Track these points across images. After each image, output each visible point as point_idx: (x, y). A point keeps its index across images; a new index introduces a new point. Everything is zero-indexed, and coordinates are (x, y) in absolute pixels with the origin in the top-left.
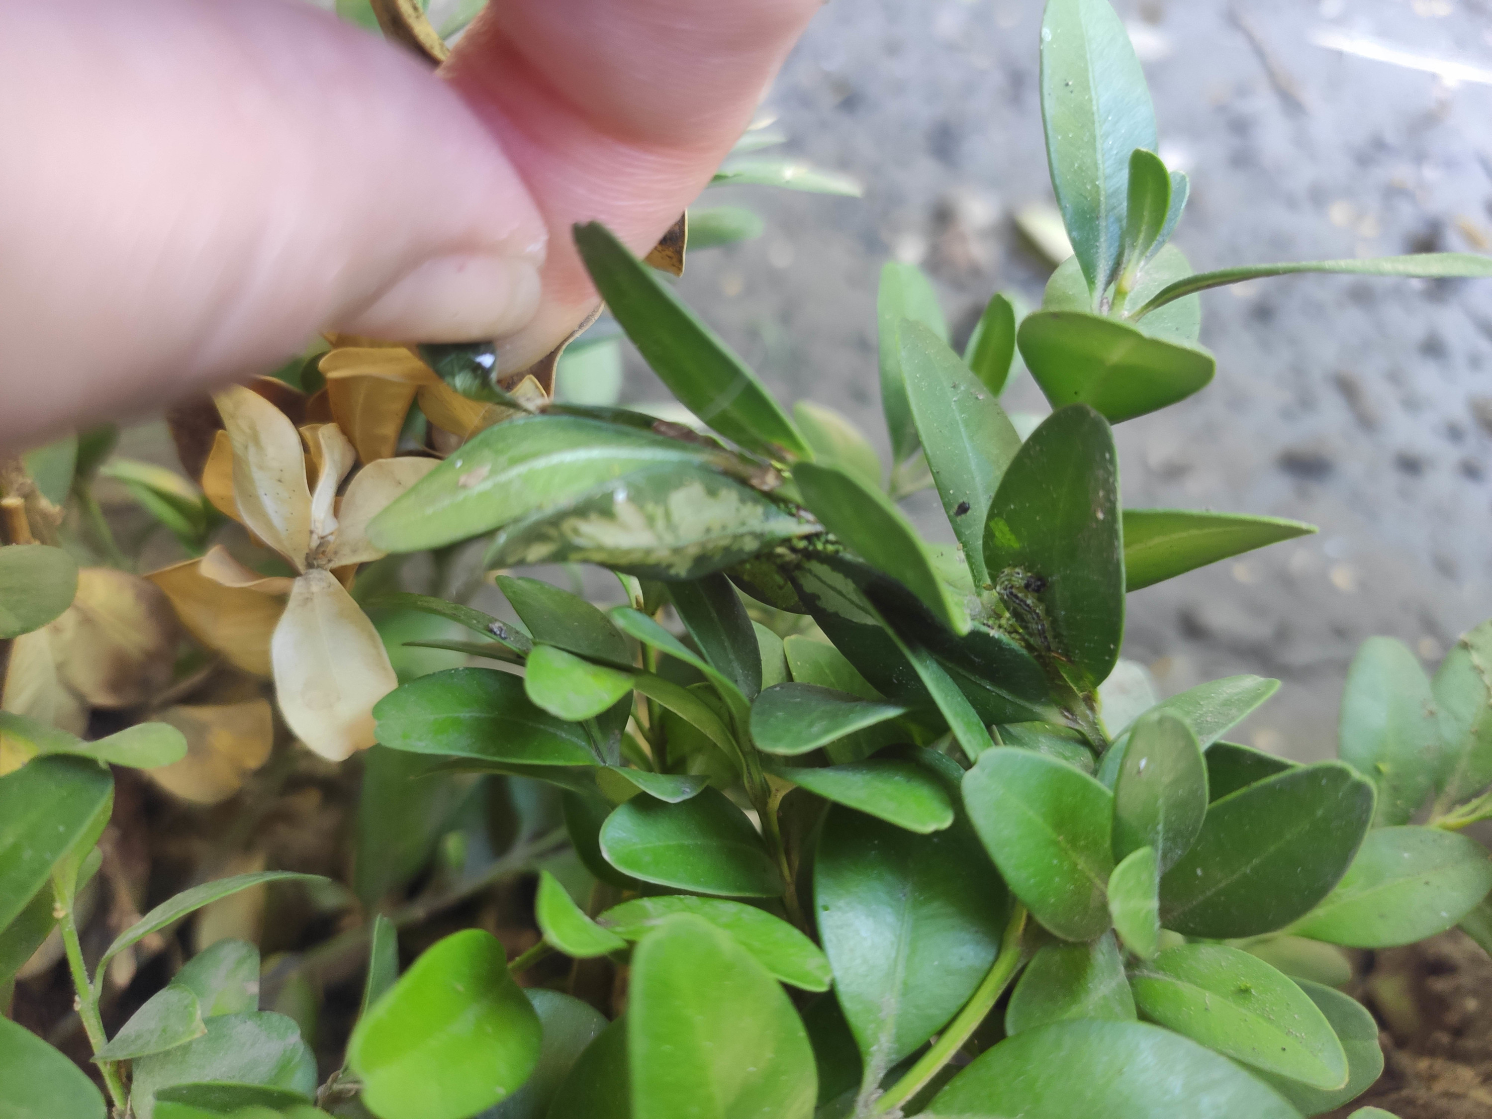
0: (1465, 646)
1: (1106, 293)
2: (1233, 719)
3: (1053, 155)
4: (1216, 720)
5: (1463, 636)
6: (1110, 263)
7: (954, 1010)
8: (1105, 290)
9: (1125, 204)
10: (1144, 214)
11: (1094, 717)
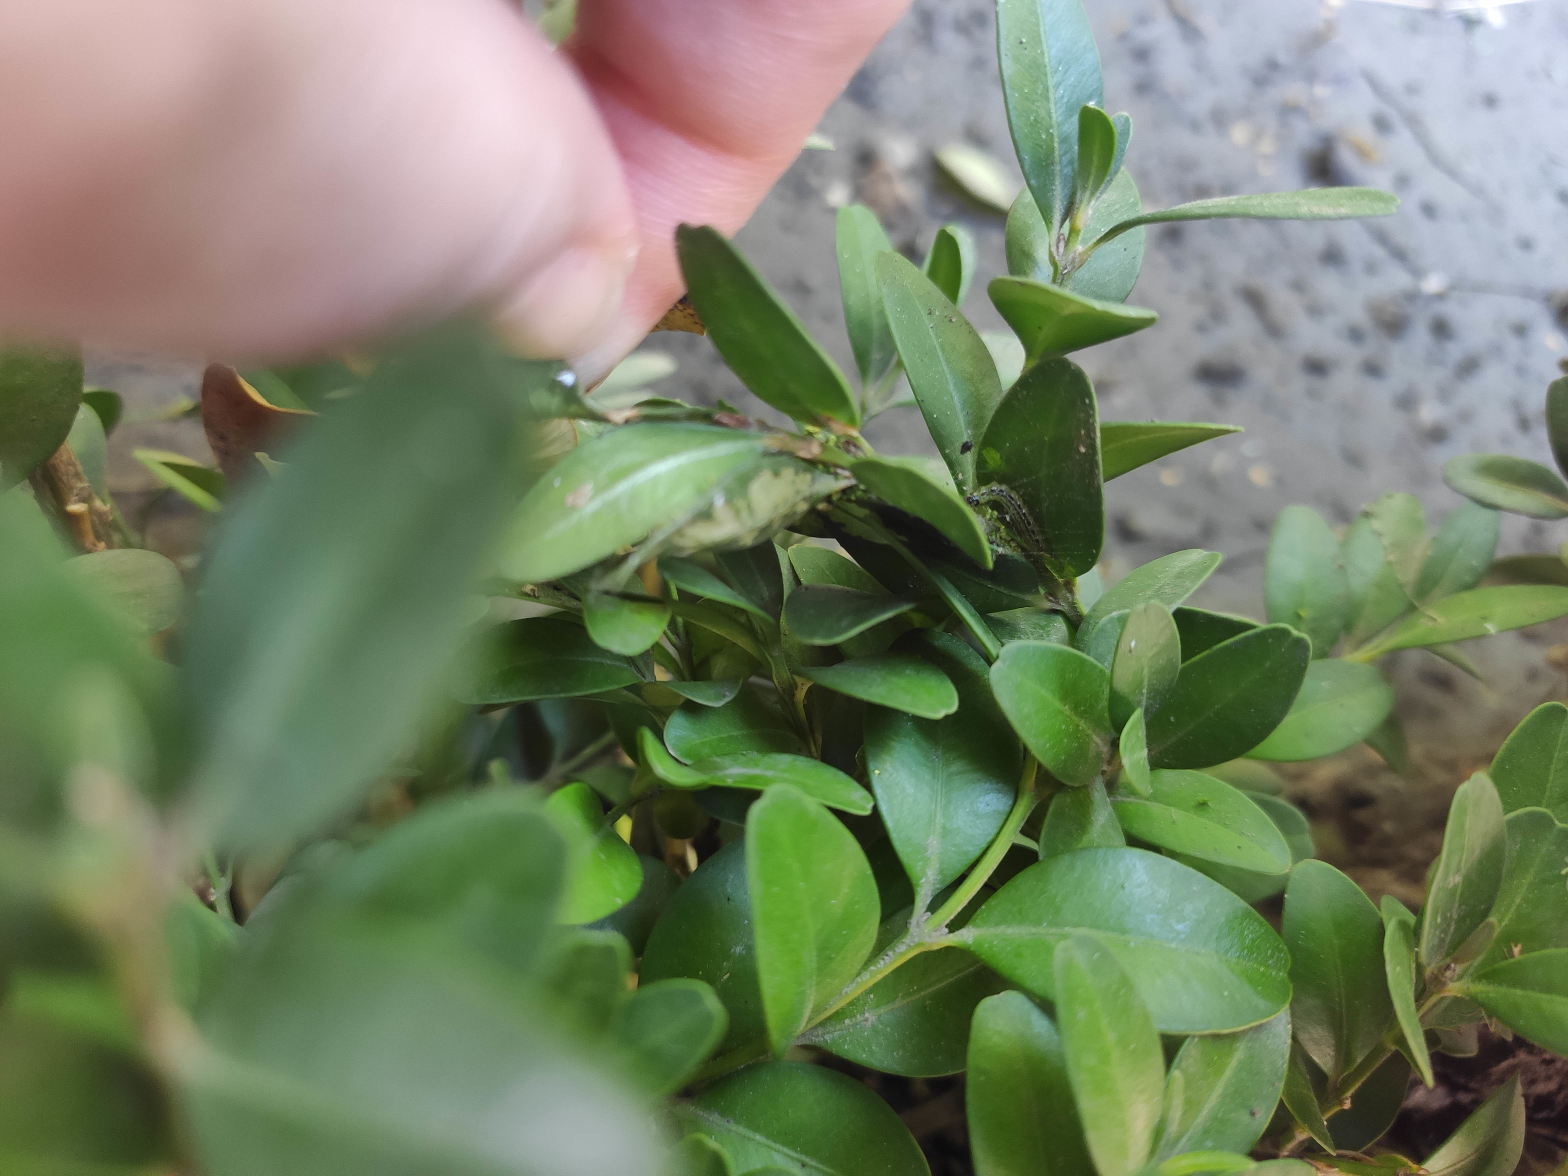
0: (1367, 515)
1: (1062, 229)
2: (1188, 590)
3: (1012, 113)
4: (1174, 592)
5: (1364, 507)
6: (1064, 203)
7: (984, 846)
8: (1061, 227)
9: (1076, 147)
10: (1094, 158)
11: (1073, 598)
